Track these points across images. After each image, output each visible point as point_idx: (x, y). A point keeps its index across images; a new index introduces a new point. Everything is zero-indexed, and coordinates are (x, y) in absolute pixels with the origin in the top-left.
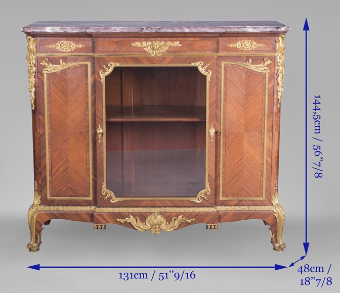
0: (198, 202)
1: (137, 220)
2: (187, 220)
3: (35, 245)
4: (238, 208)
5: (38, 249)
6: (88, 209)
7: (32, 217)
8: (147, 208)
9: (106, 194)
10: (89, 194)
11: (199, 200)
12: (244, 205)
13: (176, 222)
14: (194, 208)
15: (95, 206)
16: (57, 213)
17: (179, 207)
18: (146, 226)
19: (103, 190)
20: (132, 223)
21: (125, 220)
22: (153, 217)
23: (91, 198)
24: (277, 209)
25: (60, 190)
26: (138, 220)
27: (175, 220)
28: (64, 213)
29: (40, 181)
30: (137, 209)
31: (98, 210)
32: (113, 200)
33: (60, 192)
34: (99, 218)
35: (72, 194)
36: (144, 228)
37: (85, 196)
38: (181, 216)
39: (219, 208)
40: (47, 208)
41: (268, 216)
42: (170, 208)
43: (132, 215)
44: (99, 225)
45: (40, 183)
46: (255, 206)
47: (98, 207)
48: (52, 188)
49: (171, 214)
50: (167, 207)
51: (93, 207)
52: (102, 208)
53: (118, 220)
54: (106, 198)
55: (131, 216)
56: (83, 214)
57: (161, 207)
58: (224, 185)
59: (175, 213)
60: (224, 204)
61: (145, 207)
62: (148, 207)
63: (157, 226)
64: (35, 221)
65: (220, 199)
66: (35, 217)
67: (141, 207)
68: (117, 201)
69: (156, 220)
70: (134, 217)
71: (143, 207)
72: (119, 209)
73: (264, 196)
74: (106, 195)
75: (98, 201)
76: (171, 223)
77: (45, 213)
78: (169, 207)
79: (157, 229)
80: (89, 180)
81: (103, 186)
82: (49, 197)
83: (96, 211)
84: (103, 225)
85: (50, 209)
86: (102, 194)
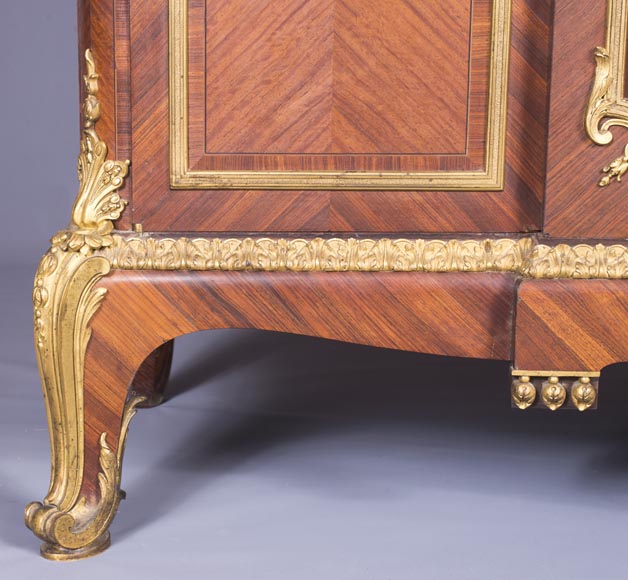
3: (81, 512)
5: (102, 545)
6: (468, 254)
7: (63, 309)
10: (481, 143)
15: (518, 234)
16: (238, 287)
19: (597, 107)
23: (491, 176)
25: (266, 120)
28: (294, 289)
29: (121, 48)
31: (548, 260)
33: (267, 133)
34: (559, 321)
35: (353, 143)
37: (445, 166)
40: (168, 251)
44: (554, 375)
45: (122, 64)
47: (552, 242)
52: (582, 250)
54: (619, 167)
56: (430, 292)
64: (81, 343)
66: (85, 311)
74: (616, 147)
75: (555, 194)
77: (158, 287)
80: (489, 34)
81: (601, 79)
82: (181, 170)
83: (539, 270)
84: (586, 380)
85: (188, 256)
86: (586, 136)
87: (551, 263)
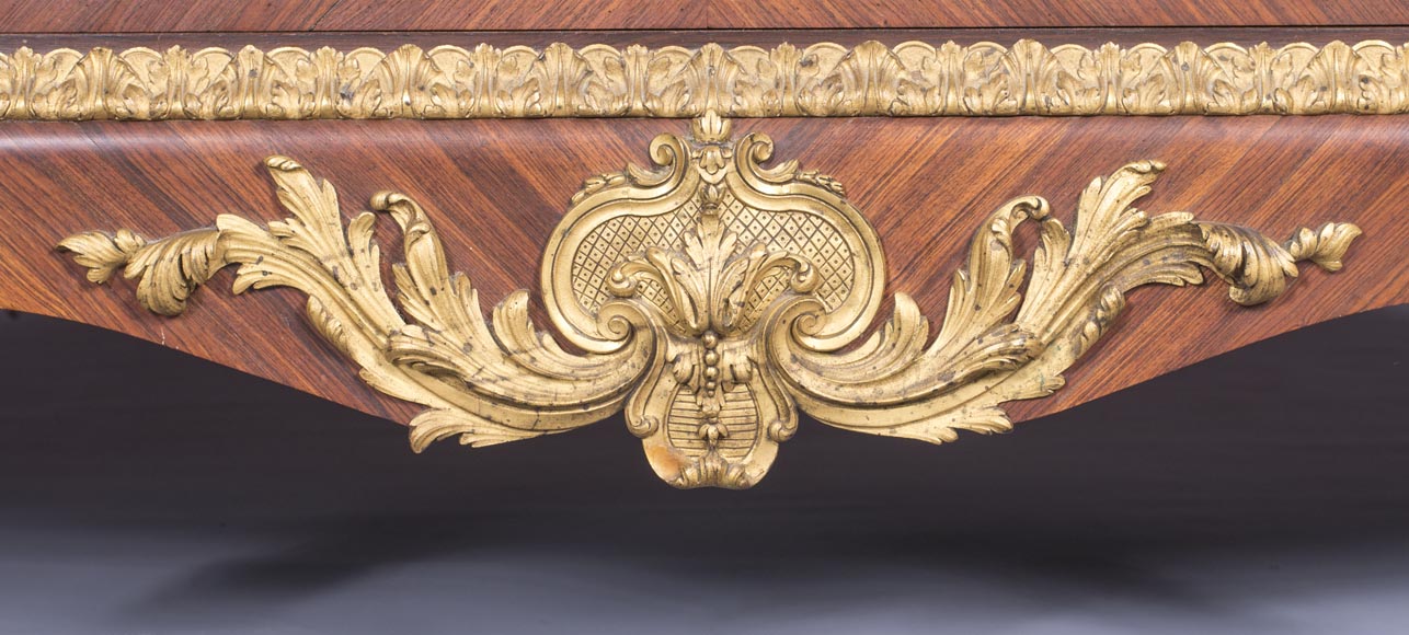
1: (394, 251)
2: (1230, 250)
8: (560, 59)
13: (1050, 284)
14: (1336, 56)
17: (1092, 33)
18: (552, 358)
20: (322, 302)
21: (198, 250)
22: (660, 201)
26: (424, 251)
27: (1022, 246)
30: (408, 60)
36: (524, 386)
38: (1126, 183)
42: (948, 58)
43: (318, 164)
49: (956, 155)
50: (892, 34)
53: (91, 247)
55: (299, 185)
57: (803, 35)
59: (1024, 136)
61: (539, 37)
62: (579, 37)
63: (736, 355)
67: (465, 37)
69: (709, 250)
70: (353, 197)
71: (503, 36)
72: (99, 63)
76: (959, 301)
78: (934, 34)
79: (731, 408)
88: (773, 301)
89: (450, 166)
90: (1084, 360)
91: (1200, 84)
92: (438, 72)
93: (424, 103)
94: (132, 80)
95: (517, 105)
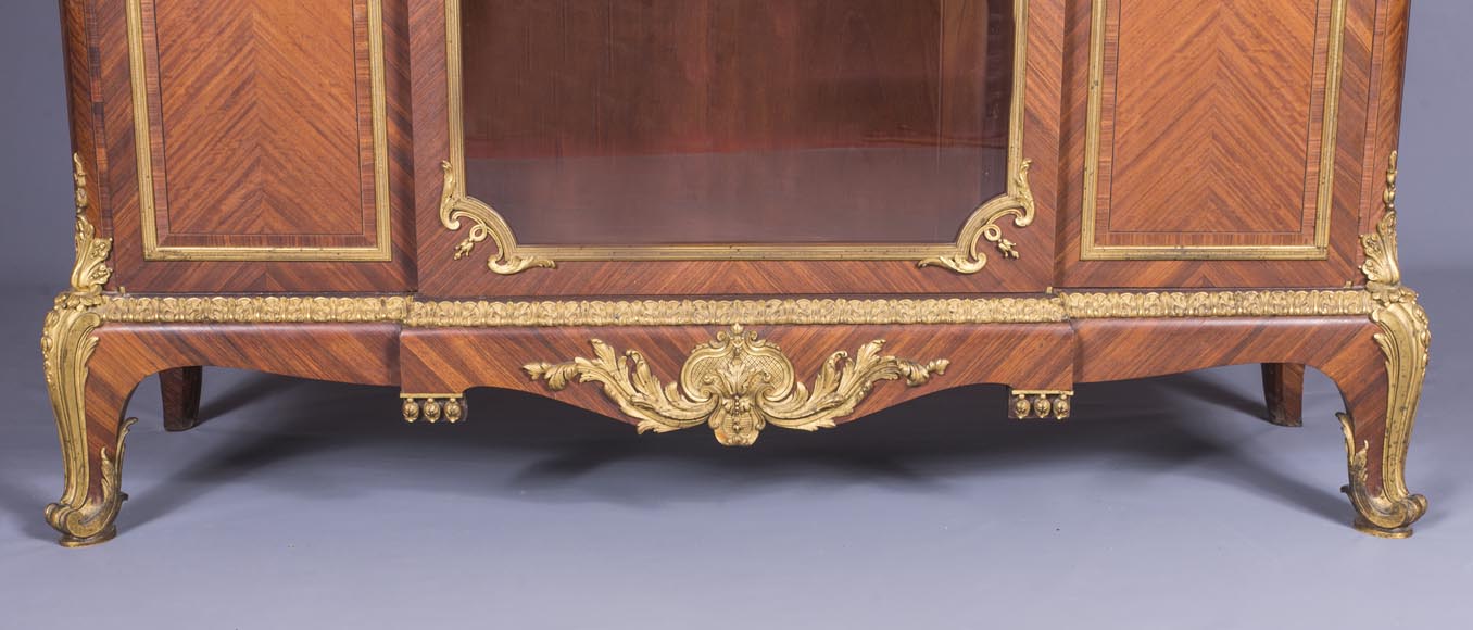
0: (969, 267)
1: (633, 368)
2: (906, 369)
3: (89, 509)
4: (1178, 301)
5: (108, 534)
6: (368, 308)
7: (65, 353)
8: (687, 305)
9: (467, 223)
10: (374, 226)
11: (971, 259)
12: (1209, 287)
13: (848, 380)
14: (942, 304)
15: (405, 293)
16: (199, 335)
17: (862, 296)
18: (685, 404)
19: (447, 203)
20: (609, 386)
21: (569, 369)
22: (720, 353)
23: (381, 251)
24: (1392, 308)
25: (215, 208)
26: (643, 369)
27: (839, 367)
28: (241, 335)
29: (101, 155)
30: (637, 306)
31: (422, 313)
32: (502, 261)
33: (216, 219)
34: (430, 358)
35: (280, 226)
36: (675, 413)
37: (349, 243)
38: (873, 347)
39: (1077, 301)
40: (145, 305)
41: (1342, 345)
42: (815, 305)
43: (608, 340)
44: (430, 397)
45: (103, 166)
46: (1273, 288)
47: (424, 299)
48: (168, 193)
49: (819, 336)
50: (796, 296)
51: (395, 305)
52: (445, 305)
53: (534, 368)
54: (466, 246)
55: (602, 348)
56: (342, 337)
57: (767, 297)
58: (1109, 178)
59: (840, 330)
60: (1105, 279)
61: (680, 297)
62: (693, 297)
63: (745, 403)
64: (81, 378)
65: (1085, 255)
66: (82, 355)
67: (656, 298)
68: (524, 264)
69: (736, 369)
70: (620, 350)
71: (668, 297)
72: (535, 307)
73: (1323, 237)
74: (463, 232)
75: (424, 264)
76: (818, 385)
77: (139, 335)
78: (811, 296)
79: (744, 420)
80: (372, 148)
81: (449, 180)
82: (152, 246)
83: (414, 321)
84: (453, 400)
85: (160, 312)
86: (441, 225)
87: (423, 315)
88: (757, 384)
89: (651, 342)
90: (859, 404)
91: (897, 314)
92: (646, 309)
93: (643, 320)
94: (545, 313)
95: (673, 321)
